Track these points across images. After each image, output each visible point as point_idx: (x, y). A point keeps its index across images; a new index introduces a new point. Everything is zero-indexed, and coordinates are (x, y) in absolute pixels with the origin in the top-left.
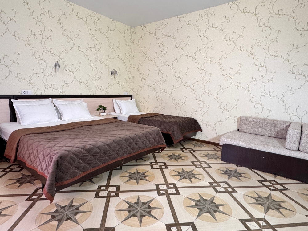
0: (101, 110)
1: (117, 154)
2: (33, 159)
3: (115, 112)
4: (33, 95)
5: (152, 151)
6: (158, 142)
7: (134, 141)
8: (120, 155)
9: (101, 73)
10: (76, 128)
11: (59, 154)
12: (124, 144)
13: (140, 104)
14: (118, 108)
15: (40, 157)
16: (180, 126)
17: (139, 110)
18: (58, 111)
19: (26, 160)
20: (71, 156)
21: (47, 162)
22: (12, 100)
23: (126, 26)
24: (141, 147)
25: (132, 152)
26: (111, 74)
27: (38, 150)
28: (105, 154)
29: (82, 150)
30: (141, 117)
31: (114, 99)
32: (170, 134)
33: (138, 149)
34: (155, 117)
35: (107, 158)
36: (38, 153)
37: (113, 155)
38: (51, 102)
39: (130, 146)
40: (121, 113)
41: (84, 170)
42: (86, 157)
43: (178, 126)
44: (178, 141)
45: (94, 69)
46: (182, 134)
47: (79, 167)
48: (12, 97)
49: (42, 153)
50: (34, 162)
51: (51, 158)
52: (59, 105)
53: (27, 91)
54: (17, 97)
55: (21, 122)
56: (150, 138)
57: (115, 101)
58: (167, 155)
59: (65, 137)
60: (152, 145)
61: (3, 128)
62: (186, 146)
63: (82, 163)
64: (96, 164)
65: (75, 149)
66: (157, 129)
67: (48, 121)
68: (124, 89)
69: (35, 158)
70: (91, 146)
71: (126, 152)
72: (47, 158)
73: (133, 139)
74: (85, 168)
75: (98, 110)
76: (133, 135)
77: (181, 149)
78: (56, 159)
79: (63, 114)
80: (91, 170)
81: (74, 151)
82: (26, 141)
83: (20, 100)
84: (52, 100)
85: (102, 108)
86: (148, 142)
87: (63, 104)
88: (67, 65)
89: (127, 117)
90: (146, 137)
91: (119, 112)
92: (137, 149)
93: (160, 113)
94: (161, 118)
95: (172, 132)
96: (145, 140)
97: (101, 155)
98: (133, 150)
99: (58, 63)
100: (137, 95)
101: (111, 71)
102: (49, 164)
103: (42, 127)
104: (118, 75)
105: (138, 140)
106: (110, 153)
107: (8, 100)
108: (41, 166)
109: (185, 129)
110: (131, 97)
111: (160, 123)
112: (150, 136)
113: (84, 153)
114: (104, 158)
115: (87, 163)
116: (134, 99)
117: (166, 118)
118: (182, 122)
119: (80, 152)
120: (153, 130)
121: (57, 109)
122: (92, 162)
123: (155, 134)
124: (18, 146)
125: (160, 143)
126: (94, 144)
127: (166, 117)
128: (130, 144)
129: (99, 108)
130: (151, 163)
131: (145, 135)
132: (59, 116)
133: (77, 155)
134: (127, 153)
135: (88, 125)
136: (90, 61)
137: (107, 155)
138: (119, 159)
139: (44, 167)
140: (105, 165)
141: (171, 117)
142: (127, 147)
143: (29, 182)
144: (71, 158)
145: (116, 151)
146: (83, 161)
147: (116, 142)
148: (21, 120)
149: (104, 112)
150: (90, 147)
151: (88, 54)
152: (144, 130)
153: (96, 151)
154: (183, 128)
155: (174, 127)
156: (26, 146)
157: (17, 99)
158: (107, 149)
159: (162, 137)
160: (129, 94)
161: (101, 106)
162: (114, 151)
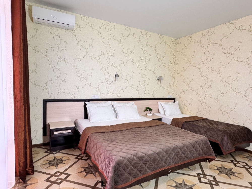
0: (148, 111)
1: (165, 163)
2: (96, 157)
3: (159, 113)
4: (99, 98)
5: (199, 161)
6: (206, 152)
7: (181, 150)
8: (168, 164)
9: (149, 79)
10: (129, 129)
11: (116, 160)
12: (172, 153)
13: (182, 106)
14: (163, 109)
15: (102, 157)
16: (230, 136)
17: (181, 112)
18: (115, 111)
19: (91, 155)
20: (126, 163)
21: (107, 163)
22: (86, 103)
23: (172, 38)
24: (188, 157)
25: (179, 162)
26: (157, 80)
27: (101, 150)
28: (154, 162)
29: (134, 157)
30: (185, 120)
31: (159, 102)
32: (218, 144)
33: (186, 159)
34: (199, 121)
35: (156, 166)
36: (100, 154)
37: (161, 163)
38: (111, 104)
39: (177, 156)
40: (165, 114)
41: (135, 176)
42: (138, 165)
43: (228, 136)
44: (228, 153)
45: (144, 76)
46: (234, 144)
47: (131, 174)
48: (86, 101)
49: (103, 154)
50: (97, 159)
51: (109, 162)
52: (116, 107)
53: (96, 95)
54: (89, 100)
55: (90, 119)
56: (198, 148)
57: (160, 103)
58: (215, 166)
59: (120, 139)
60: (199, 155)
61: (79, 124)
62: (238, 159)
63: (134, 170)
64: (145, 171)
65: (129, 156)
66: (205, 139)
67: (108, 120)
68: (168, 93)
69: (98, 156)
70: (143, 154)
71: (173, 162)
72: (107, 161)
73: (181, 149)
74: (136, 175)
75: (145, 110)
76: (181, 144)
77: (232, 162)
78: (114, 165)
79: (119, 114)
80: (141, 176)
81: (129, 158)
82: (93, 139)
83: (91, 102)
84: (112, 102)
85: (149, 109)
86: (195, 152)
87: (119, 106)
88: (123, 75)
89: (171, 120)
90: (193, 147)
91: (163, 113)
92: (184, 159)
93: (204, 117)
94: (206, 123)
95: (221, 142)
96: (192, 151)
97: (150, 163)
98: (180, 159)
99: (118, 74)
100: (180, 98)
101: (157, 77)
102: (107, 166)
103: (104, 126)
104: (163, 81)
105: (186, 150)
106: (159, 162)
107: (84, 102)
108: (102, 165)
109: (237, 140)
110: (174, 99)
111: (206, 130)
112: (198, 147)
113: (136, 161)
114: (153, 166)
115: (138, 170)
116: (177, 102)
117: (211, 124)
118: (232, 131)
119: (133, 159)
120: (201, 139)
121: (114, 110)
122: (143, 169)
123: (203, 144)
124: (87, 142)
125: (208, 154)
126: (145, 152)
127: (211, 122)
128: (177, 154)
129: (146, 109)
130: (198, 174)
131: (192, 144)
132: (116, 115)
133: (130, 162)
134: (175, 162)
135: (138, 126)
136: (141, 70)
137: (156, 163)
138: (167, 168)
139: (104, 168)
140: (153, 173)
141: (218, 124)
142: (175, 157)
143: (92, 173)
144: (126, 165)
145: (164, 160)
146: (135, 168)
147: (164, 151)
148: (90, 118)
149: (151, 113)
150: (141, 155)
151: (139, 65)
152: (191, 138)
153: (146, 159)
154: (234, 138)
155: (223, 137)
156: (92, 144)
157: (89, 102)
158: (156, 158)
159: (210, 148)
160: (172, 97)
161: (148, 107)
162: (162, 159)
